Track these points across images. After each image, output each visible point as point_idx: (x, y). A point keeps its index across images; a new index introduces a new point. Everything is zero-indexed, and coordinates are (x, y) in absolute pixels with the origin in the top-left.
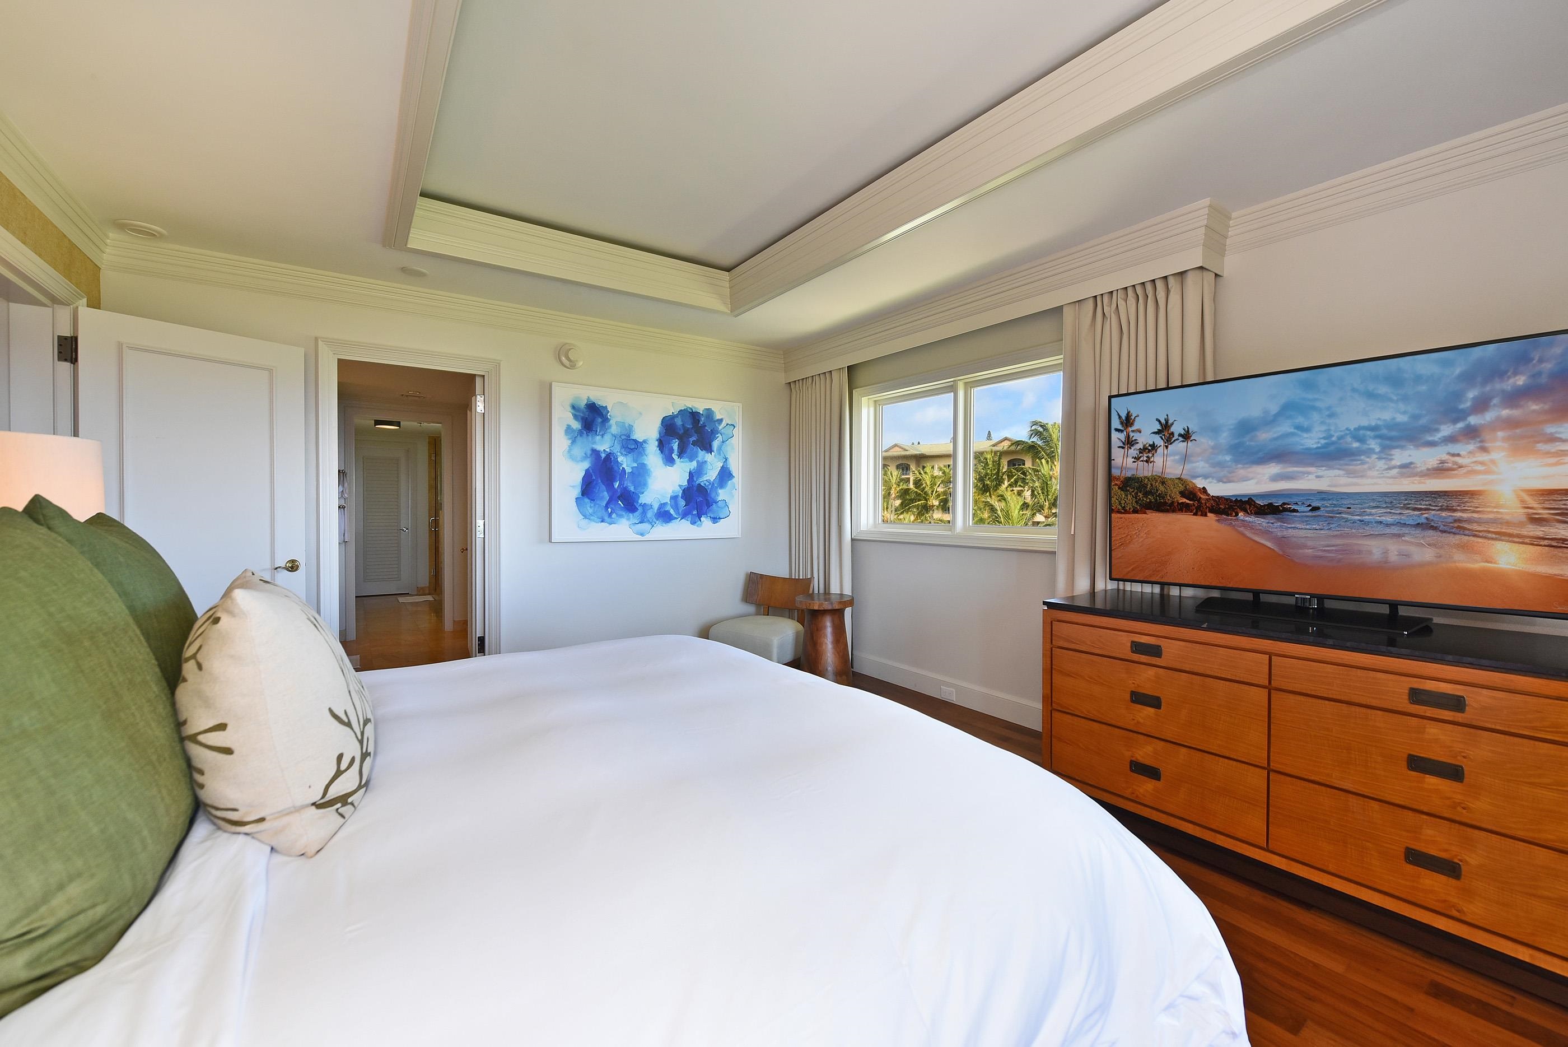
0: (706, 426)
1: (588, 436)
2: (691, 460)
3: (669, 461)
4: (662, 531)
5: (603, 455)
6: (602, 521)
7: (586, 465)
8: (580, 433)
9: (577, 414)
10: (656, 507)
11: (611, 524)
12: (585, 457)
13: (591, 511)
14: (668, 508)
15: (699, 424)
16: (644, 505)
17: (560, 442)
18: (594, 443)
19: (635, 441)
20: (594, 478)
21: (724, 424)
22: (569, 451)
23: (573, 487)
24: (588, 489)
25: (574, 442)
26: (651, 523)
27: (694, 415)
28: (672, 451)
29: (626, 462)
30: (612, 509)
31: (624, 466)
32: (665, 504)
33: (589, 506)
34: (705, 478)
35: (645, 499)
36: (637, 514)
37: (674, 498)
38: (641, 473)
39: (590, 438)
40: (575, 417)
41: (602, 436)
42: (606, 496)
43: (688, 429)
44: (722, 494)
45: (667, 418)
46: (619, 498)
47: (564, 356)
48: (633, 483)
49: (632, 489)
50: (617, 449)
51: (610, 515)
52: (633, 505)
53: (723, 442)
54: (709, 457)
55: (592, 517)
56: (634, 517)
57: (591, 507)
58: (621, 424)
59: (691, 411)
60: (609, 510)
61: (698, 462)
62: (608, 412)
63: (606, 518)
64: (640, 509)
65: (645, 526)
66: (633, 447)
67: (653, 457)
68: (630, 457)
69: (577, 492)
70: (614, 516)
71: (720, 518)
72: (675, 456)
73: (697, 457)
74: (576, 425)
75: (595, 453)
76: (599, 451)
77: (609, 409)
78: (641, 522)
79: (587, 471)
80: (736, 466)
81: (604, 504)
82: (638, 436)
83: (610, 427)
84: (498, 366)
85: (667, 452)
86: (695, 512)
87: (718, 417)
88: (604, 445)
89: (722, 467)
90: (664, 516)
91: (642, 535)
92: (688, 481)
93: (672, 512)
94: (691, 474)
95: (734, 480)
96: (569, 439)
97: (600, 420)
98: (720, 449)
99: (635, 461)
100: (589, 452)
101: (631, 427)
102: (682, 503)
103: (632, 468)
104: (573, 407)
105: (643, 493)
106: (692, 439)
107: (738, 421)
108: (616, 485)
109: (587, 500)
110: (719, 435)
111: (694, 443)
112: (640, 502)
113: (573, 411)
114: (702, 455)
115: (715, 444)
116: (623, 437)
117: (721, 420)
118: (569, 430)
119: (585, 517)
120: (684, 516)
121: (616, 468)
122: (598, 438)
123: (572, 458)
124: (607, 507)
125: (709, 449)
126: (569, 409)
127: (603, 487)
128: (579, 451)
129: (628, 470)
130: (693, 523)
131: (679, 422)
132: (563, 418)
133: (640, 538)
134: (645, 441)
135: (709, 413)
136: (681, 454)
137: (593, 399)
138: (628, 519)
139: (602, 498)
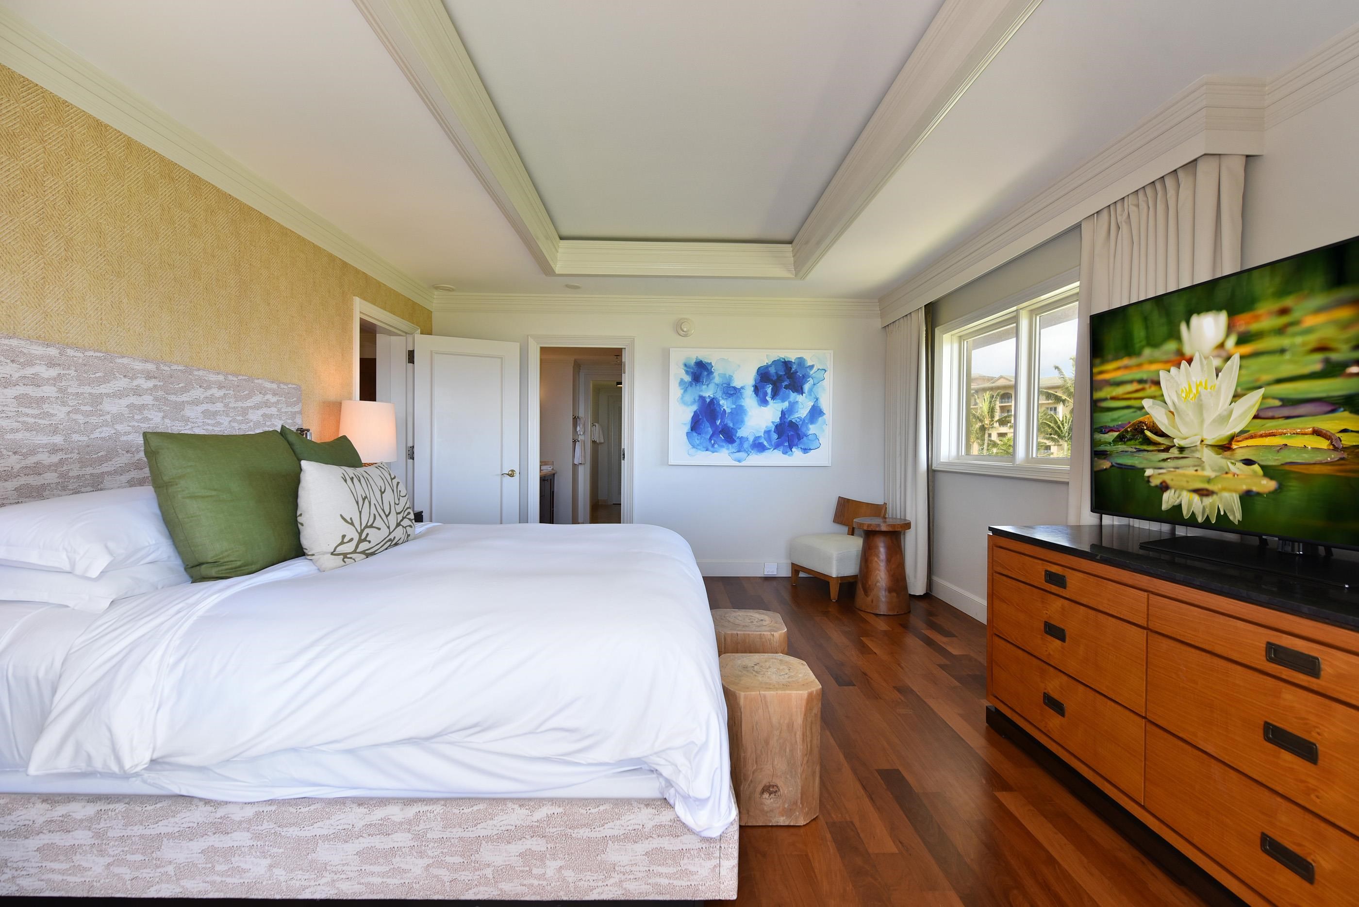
0: (797, 372)
1: (696, 385)
2: (783, 401)
3: (764, 402)
4: (756, 459)
5: (708, 400)
6: (707, 450)
7: (695, 408)
8: (691, 384)
9: (689, 370)
10: (751, 439)
11: (713, 452)
12: (694, 401)
13: (698, 442)
14: (762, 440)
15: (791, 370)
16: (741, 438)
17: (675, 391)
18: (702, 391)
19: (735, 388)
20: (700, 417)
21: (815, 369)
22: (682, 398)
23: (685, 424)
24: (696, 425)
25: (685, 391)
26: (747, 452)
27: (787, 364)
28: (766, 394)
29: (726, 405)
30: (715, 441)
31: (725, 407)
32: (759, 437)
33: (697, 440)
34: (796, 415)
35: (741, 433)
36: (735, 444)
37: (768, 432)
38: (739, 413)
39: (698, 387)
40: (687, 372)
41: (708, 385)
42: (710, 431)
43: (781, 376)
44: (812, 429)
45: (762, 368)
46: (720, 432)
47: (679, 328)
48: (732, 420)
49: (731, 425)
50: (719, 395)
51: (713, 446)
52: (731, 438)
53: (814, 385)
54: (800, 398)
55: (699, 447)
56: (733, 448)
57: (698, 439)
58: (723, 376)
59: (783, 361)
60: (713, 441)
61: (790, 402)
62: (713, 367)
63: (710, 448)
64: (738, 441)
65: (742, 455)
66: (732, 393)
67: (749, 400)
68: (730, 400)
69: (687, 428)
70: (716, 446)
71: (810, 449)
72: (768, 398)
73: (789, 398)
74: (688, 378)
75: (702, 398)
76: (705, 397)
77: (713, 365)
78: (739, 451)
79: (695, 412)
80: (826, 404)
81: (708, 437)
82: (737, 383)
83: (714, 378)
84: (633, 341)
85: (761, 394)
86: (786, 444)
87: (809, 363)
88: (708, 392)
89: (813, 406)
90: (758, 446)
91: (739, 461)
92: (781, 418)
93: (765, 443)
94: (783, 413)
95: (824, 417)
96: (682, 389)
97: (706, 373)
98: (811, 390)
99: (734, 403)
100: (697, 398)
101: (731, 377)
102: (775, 436)
103: (732, 409)
104: (685, 365)
105: (740, 428)
106: (784, 384)
107: (829, 365)
108: (718, 422)
109: (695, 434)
110: (810, 379)
111: (786, 387)
112: (738, 435)
113: (685, 368)
114: (794, 396)
115: (806, 387)
116: (725, 385)
117: (812, 367)
118: (682, 382)
119: (694, 447)
120: (777, 446)
121: (718, 409)
122: (704, 387)
123: (684, 403)
124: (710, 439)
125: (800, 391)
126: (682, 367)
127: (708, 424)
128: (689, 398)
129: (728, 410)
130: (785, 453)
131: (772, 370)
132: (678, 374)
133: (737, 464)
134: (742, 388)
135: (801, 361)
136: (773, 398)
137: (701, 358)
138: (728, 449)
139: (706, 433)
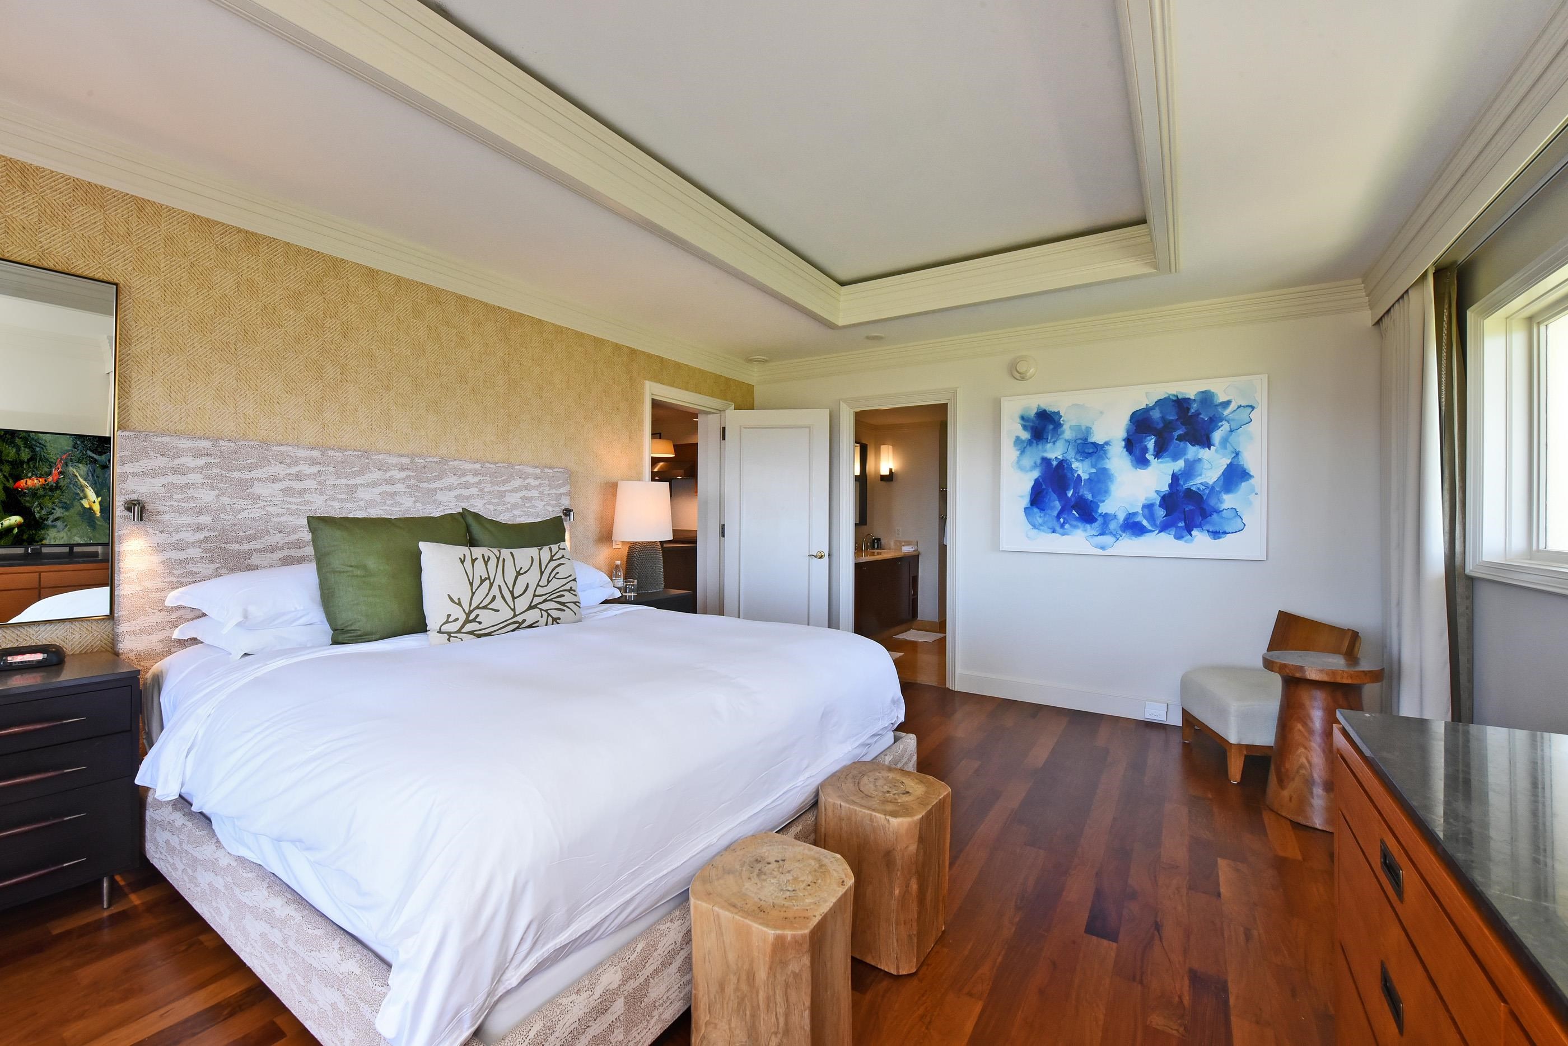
0: (1200, 414)
1: (1037, 444)
2: (1175, 458)
3: (1141, 461)
4: (1129, 545)
5: (1055, 463)
6: (1053, 532)
7: (1036, 474)
8: (1030, 443)
9: (1027, 424)
10: (1121, 517)
11: (1063, 535)
12: (1035, 466)
13: (1040, 521)
14: (1140, 518)
15: (1188, 412)
16: (1105, 516)
17: (1009, 453)
18: (1045, 451)
19: (1095, 444)
20: (1044, 487)
21: (1233, 406)
22: (1018, 462)
23: (1021, 497)
24: (1037, 499)
25: (1023, 452)
26: (1114, 535)
27: (1181, 404)
28: (1145, 450)
29: (1082, 469)
30: (1064, 518)
31: (1080, 472)
32: (1134, 514)
33: (1038, 516)
34: (1198, 480)
35: (1104, 508)
36: (1096, 525)
37: (1149, 507)
38: (1101, 480)
39: (1040, 447)
40: (1025, 427)
41: (1054, 443)
42: (1058, 505)
43: (1171, 422)
44: (1228, 501)
45: (1139, 413)
46: (1073, 507)
47: (1015, 372)
48: (1091, 490)
49: (1089, 497)
50: (1071, 455)
51: (1062, 526)
52: (1090, 515)
53: (1231, 431)
54: (1204, 453)
55: (1041, 528)
56: (1092, 529)
57: (1040, 517)
58: (1077, 428)
59: (1174, 398)
60: (1062, 520)
61: (1186, 461)
62: (1061, 417)
63: (1058, 528)
64: (1100, 520)
65: (1107, 539)
66: (1091, 451)
67: (1118, 461)
68: (1087, 463)
69: (1026, 501)
70: (1067, 526)
71: (1225, 533)
72: (1149, 456)
73: (1185, 454)
74: (1025, 435)
75: (1046, 461)
76: (1050, 459)
77: (1062, 414)
78: (1100, 535)
79: (1037, 481)
80: (1253, 460)
81: (1055, 513)
82: (1098, 437)
83: (1063, 432)
84: (955, 392)
85: (1137, 452)
86: (1181, 524)
87: (1222, 398)
88: (1055, 452)
89: (1230, 466)
90: (1133, 527)
91: (1103, 548)
92: (1171, 486)
93: (1145, 523)
94: (1175, 477)
95: (1252, 481)
96: (1018, 450)
97: (1051, 427)
98: (1225, 441)
99: (1093, 466)
100: (1039, 461)
101: (1088, 430)
102: (1161, 513)
103: (1090, 474)
104: (1023, 418)
105: (1104, 501)
106: (1176, 434)
107: (1261, 400)
108: (1070, 493)
109: (1036, 510)
110: (1224, 422)
111: (1180, 438)
112: (1100, 511)
113: (1022, 422)
114: (1193, 451)
115: (1217, 436)
116: (1079, 441)
117: (1227, 403)
118: (1018, 440)
119: (1034, 527)
120: (1164, 528)
121: (1069, 475)
122: (1049, 445)
123: (1021, 468)
124: (1058, 517)
125: (1207, 443)
126: (1019, 420)
127: (1054, 496)
128: (1028, 461)
129: (1085, 476)
130: (1178, 537)
131: (1156, 415)
132: (1013, 429)
133: (1100, 552)
134: (1107, 443)
135: (1206, 398)
136: (1158, 455)
137: (1044, 406)
138: (1085, 531)
139: (1053, 508)
